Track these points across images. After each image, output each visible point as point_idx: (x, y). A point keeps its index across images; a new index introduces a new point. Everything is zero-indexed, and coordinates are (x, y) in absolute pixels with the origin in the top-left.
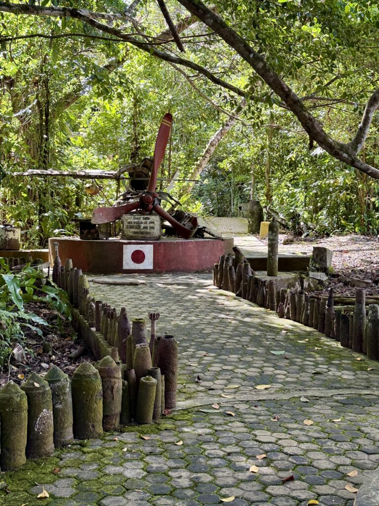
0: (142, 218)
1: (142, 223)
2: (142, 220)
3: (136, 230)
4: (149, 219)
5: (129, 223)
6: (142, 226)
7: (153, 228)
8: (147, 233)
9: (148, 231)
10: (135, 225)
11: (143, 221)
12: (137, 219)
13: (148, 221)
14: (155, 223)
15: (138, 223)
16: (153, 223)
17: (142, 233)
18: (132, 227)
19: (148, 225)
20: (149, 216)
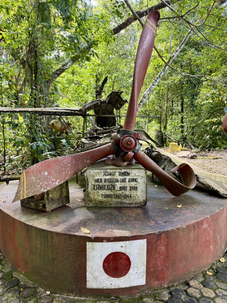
0: (117, 174)
1: (117, 181)
2: (117, 176)
3: (108, 192)
4: (128, 174)
5: (97, 181)
6: (118, 185)
7: (135, 188)
8: (126, 197)
9: (128, 193)
10: (107, 184)
11: (120, 178)
12: (111, 174)
13: (128, 178)
14: (139, 180)
15: (110, 181)
16: (134, 180)
17: (118, 197)
18: (101, 188)
19: (127, 184)
20: (128, 171)
